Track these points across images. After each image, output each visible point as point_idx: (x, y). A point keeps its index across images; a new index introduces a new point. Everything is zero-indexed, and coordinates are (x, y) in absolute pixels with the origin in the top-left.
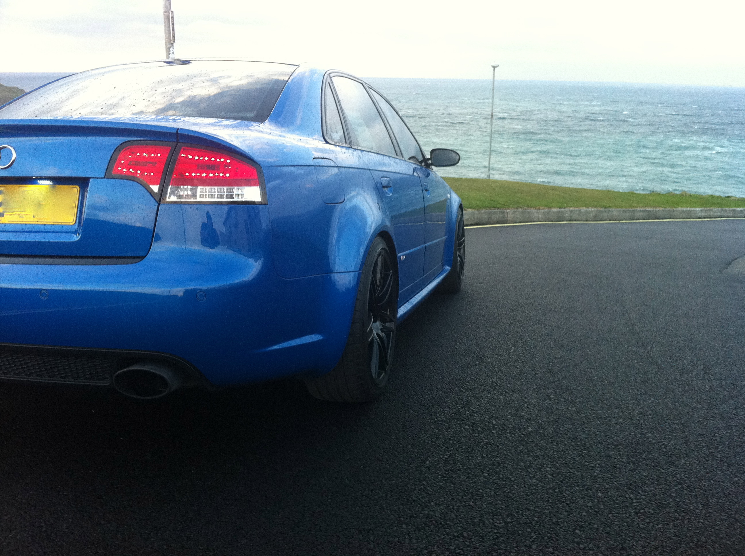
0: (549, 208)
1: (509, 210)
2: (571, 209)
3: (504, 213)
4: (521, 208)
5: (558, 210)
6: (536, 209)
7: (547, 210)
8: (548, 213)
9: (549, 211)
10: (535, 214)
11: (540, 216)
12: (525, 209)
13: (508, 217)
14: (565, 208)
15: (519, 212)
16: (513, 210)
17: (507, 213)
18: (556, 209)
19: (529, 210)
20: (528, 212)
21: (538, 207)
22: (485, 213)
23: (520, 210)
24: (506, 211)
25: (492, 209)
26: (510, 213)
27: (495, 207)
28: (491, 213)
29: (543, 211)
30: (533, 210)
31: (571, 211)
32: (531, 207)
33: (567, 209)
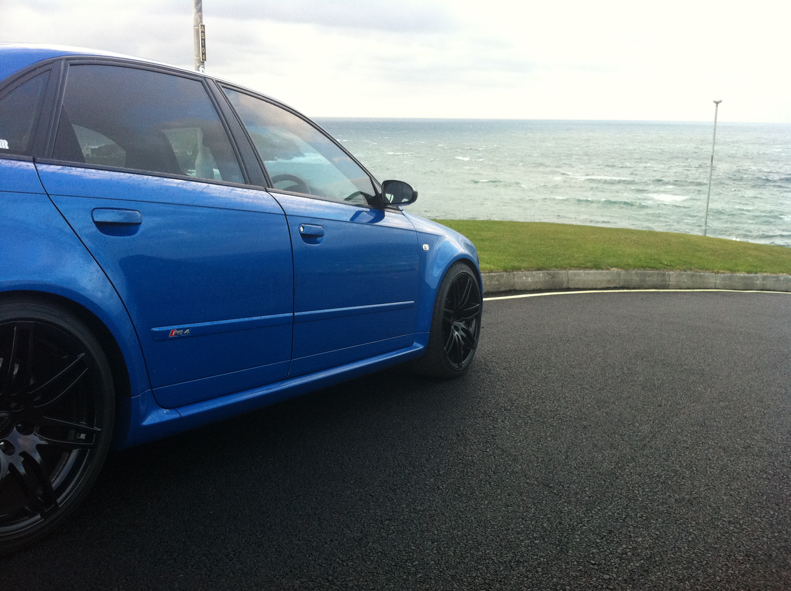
0: (732, 271)
1: (672, 272)
2: (765, 274)
3: (664, 275)
4: (691, 270)
5: (746, 275)
6: (712, 272)
7: (729, 274)
8: (730, 278)
9: (732, 276)
10: (711, 278)
11: (718, 282)
12: (697, 272)
13: (670, 281)
14: (756, 273)
15: (687, 274)
16: (678, 272)
17: (669, 275)
18: (742, 274)
19: (702, 274)
20: (701, 276)
21: (716, 271)
22: (637, 273)
23: (689, 272)
24: (667, 273)
25: (648, 269)
26: (673, 276)
27: (653, 268)
28: (645, 275)
29: (722, 275)
30: (707, 274)
31: (764, 278)
32: (707, 269)
33: (759, 275)
